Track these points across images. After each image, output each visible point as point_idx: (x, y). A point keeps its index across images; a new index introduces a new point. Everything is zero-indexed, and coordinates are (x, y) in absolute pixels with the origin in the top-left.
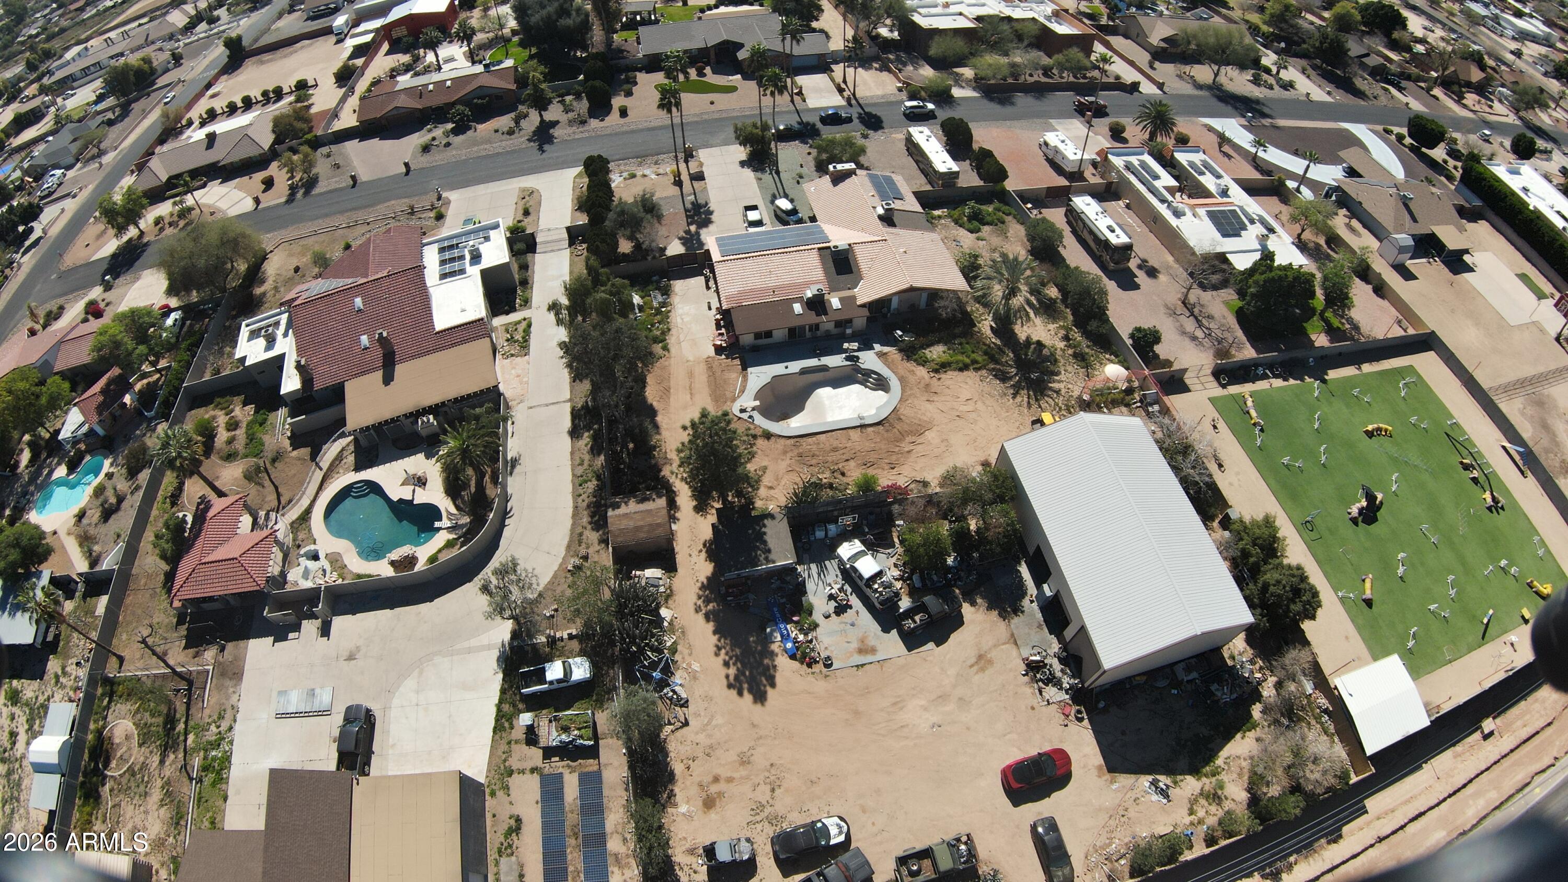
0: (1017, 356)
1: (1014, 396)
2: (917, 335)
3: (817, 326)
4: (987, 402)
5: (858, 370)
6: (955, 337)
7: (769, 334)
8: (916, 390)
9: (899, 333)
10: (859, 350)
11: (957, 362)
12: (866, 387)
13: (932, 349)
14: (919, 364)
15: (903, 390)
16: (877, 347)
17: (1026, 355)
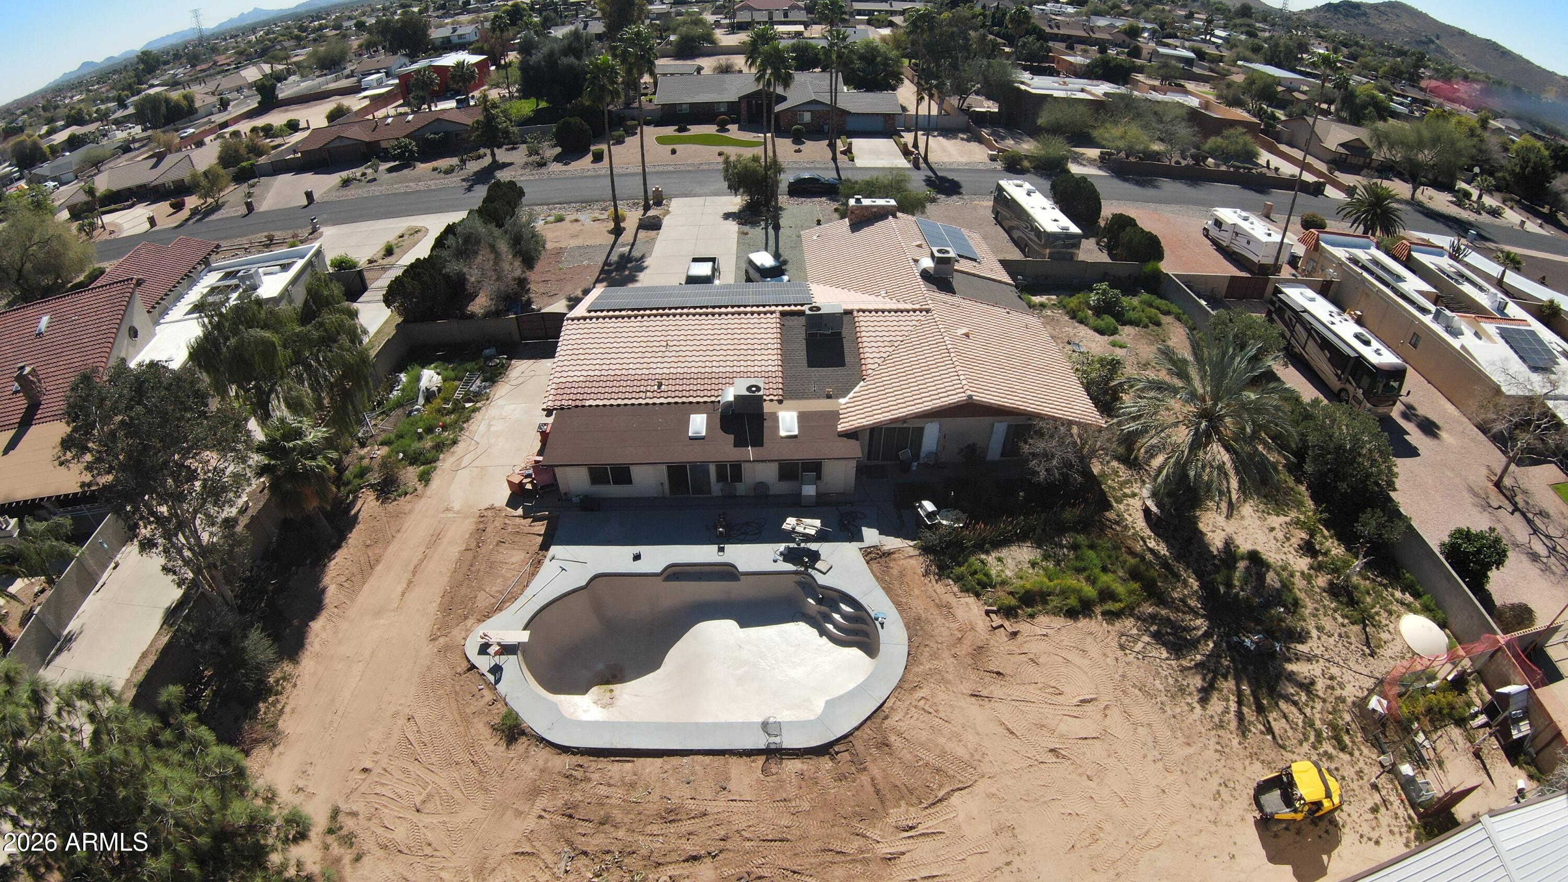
0: (1207, 586)
1: (1205, 695)
2: (973, 517)
3: (737, 467)
4: (1136, 712)
5: (810, 587)
6: (1062, 529)
7: (622, 474)
8: (947, 662)
9: (929, 506)
10: (821, 537)
11: (1064, 593)
12: (823, 632)
13: (1004, 553)
14: (966, 590)
15: (912, 657)
16: (871, 536)
17: (1229, 585)
